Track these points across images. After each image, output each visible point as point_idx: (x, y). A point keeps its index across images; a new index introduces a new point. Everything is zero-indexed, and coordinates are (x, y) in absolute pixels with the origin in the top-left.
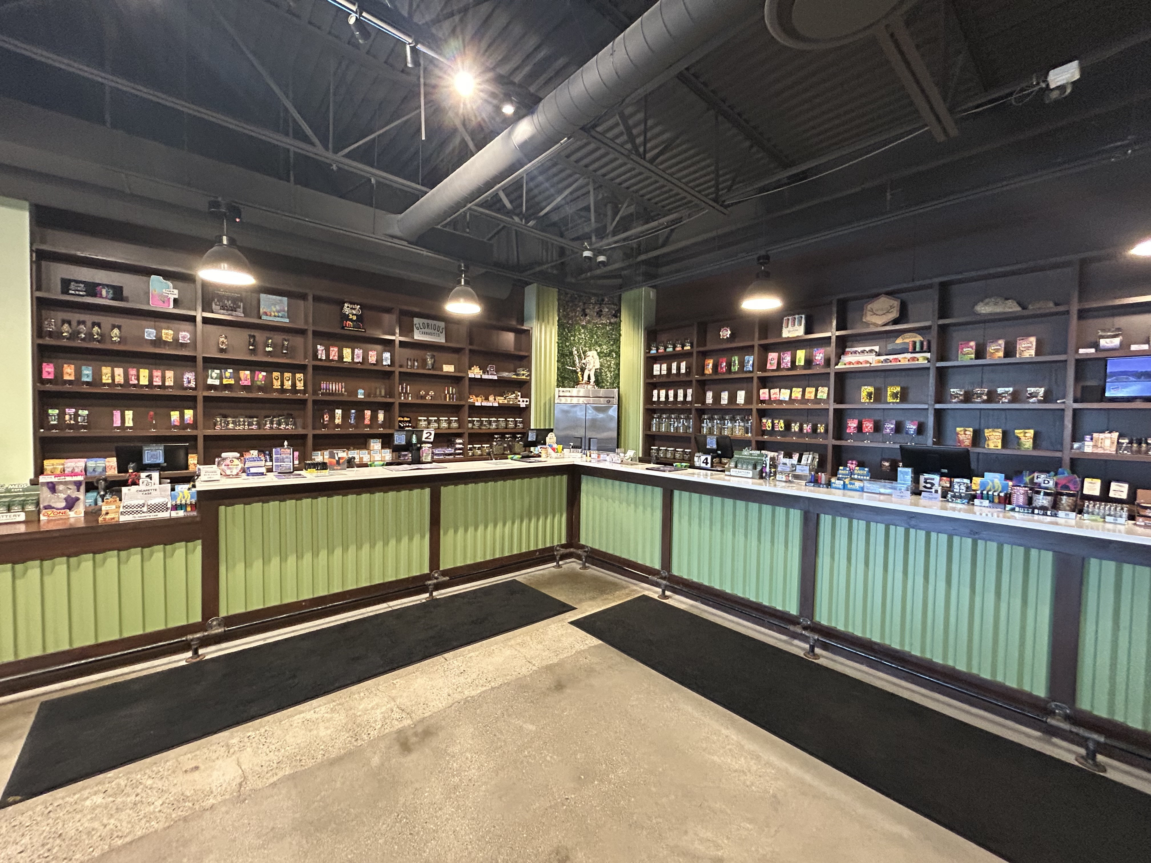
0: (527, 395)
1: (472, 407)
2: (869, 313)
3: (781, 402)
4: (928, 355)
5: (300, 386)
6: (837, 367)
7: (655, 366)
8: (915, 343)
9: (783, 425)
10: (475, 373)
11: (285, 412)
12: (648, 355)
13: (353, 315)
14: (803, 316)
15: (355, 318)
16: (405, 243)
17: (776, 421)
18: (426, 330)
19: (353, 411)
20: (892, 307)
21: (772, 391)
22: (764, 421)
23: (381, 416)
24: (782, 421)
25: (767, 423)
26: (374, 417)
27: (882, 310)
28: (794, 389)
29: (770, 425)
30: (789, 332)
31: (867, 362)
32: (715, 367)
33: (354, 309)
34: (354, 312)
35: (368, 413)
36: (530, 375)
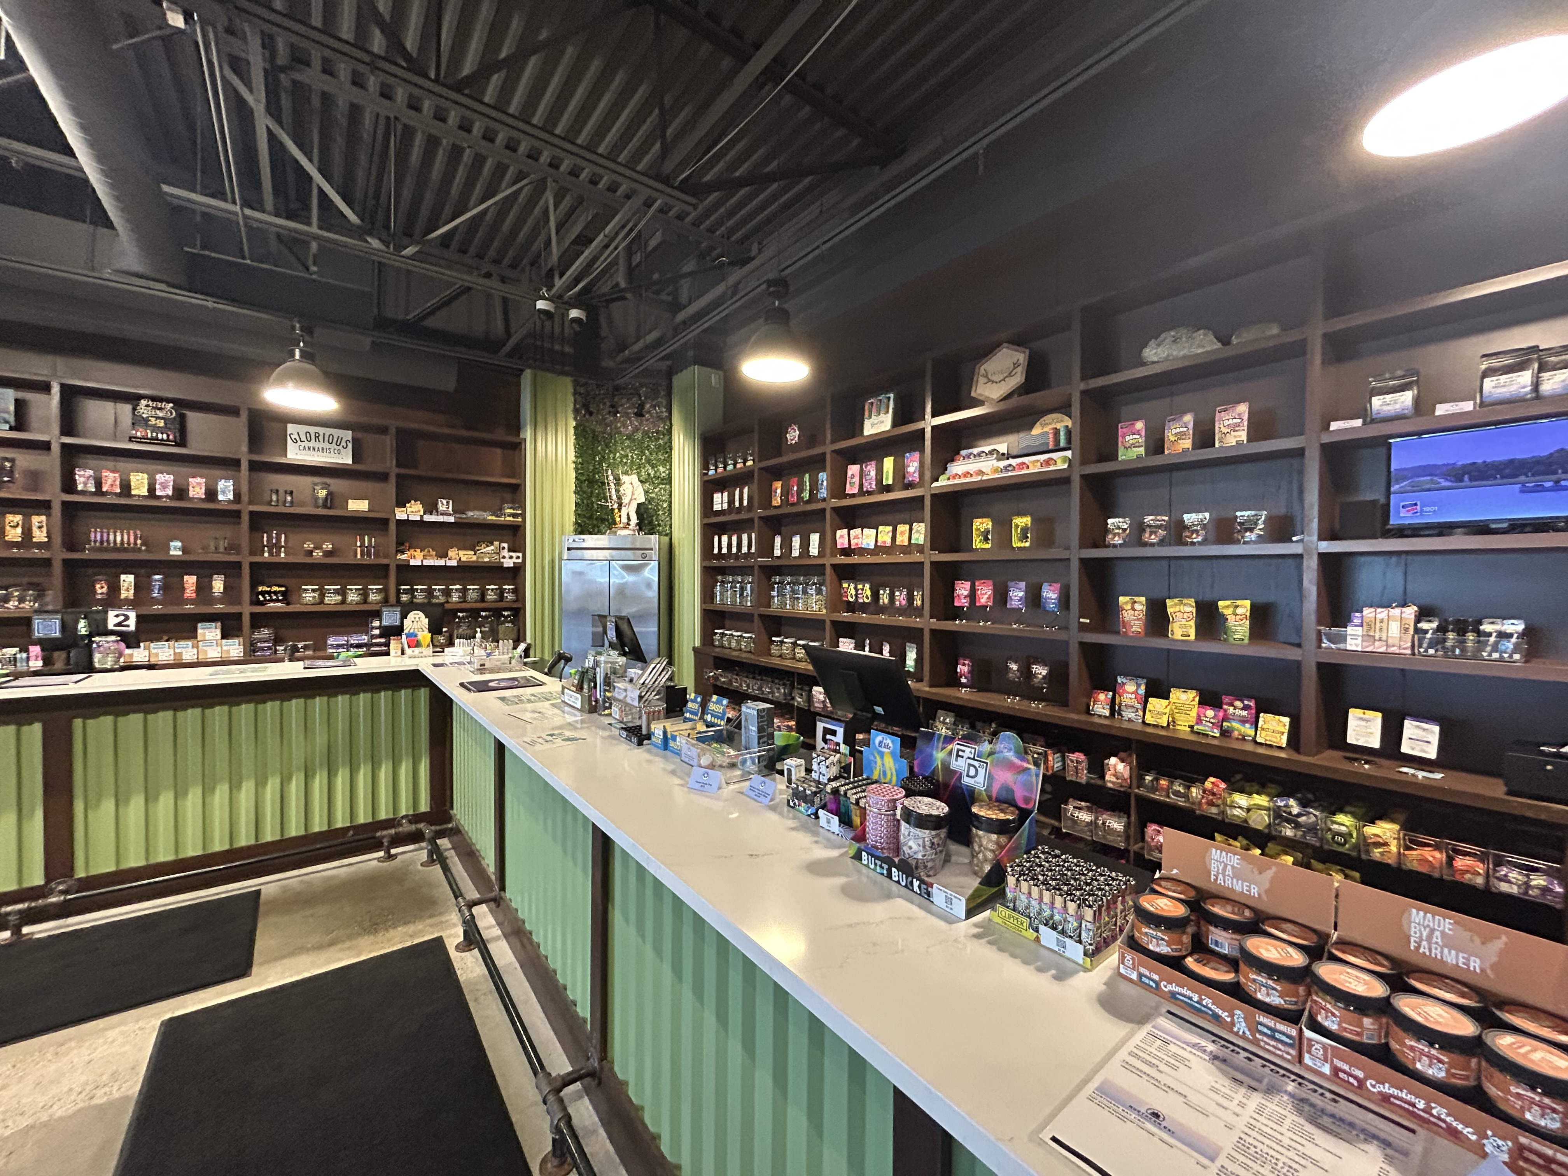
0: (517, 546)
1: (405, 569)
2: (982, 380)
3: (862, 551)
4: (1069, 454)
5: (40, 536)
6: (935, 484)
7: (715, 496)
8: (1056, 432)
9: (869, 593)
10: (413, 511)
11: (25, 580)
12: (706, 478)
13: (158, 418)
14: (892, 396)
15: (161, 423)
16: (163, 287)
17: (860, 587)
18: (312, 444)
19: (157, 577)
20: (1016, 365)
21: (853, 532)
22: (845, 585)
23: (218, 585)
24: (867, 586)
25: (850, 589)
26: (203, 588)
27: (1001, 372)
28: (881, 528)
29: (853, 592)
30: (873, 425)
31: (981, 472)
32: (786, 493)
33: (160, 409)
34: (160, 414)
35: (190, 581)
36: (523, 515)
